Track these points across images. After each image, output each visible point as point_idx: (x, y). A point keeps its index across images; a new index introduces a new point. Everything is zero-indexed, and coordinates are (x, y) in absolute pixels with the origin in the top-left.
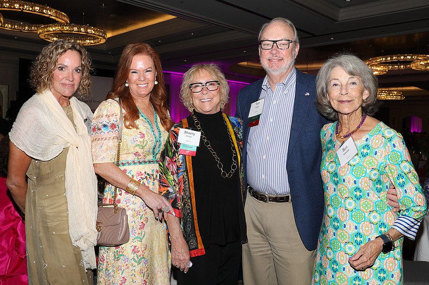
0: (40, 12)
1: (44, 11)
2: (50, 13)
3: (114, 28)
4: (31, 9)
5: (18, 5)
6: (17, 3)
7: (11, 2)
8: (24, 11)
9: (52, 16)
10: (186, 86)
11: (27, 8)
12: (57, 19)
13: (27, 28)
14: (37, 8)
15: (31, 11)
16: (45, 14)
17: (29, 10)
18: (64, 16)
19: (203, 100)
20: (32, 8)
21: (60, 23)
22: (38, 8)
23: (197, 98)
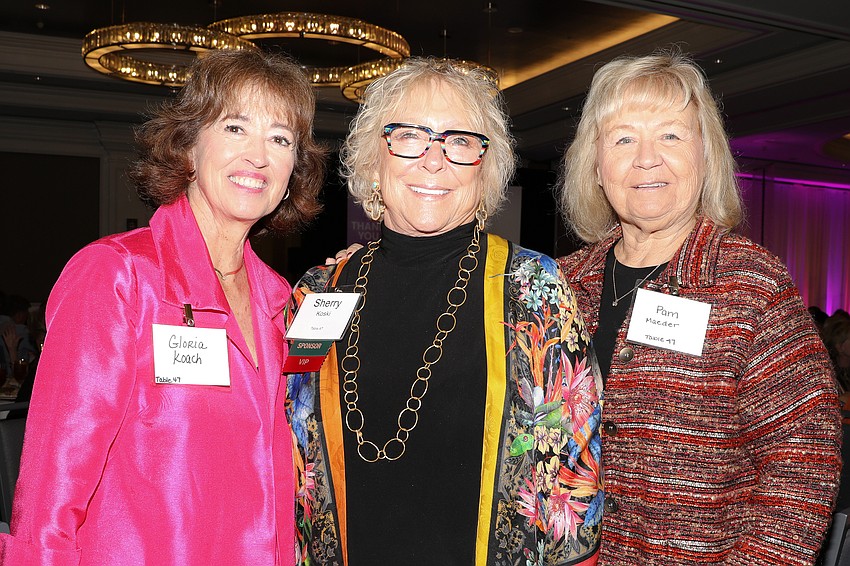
0: (341, 36)
1: (351, 31)
2: (362, 35)
3: (520, 63)
4: (320, 30)
5: (293, 24)
6: (290, 19)
7: (279, 18)
8: (306, 35)
9: (368, 41)
10: (370, 126)
11: (313, 28)
12: (382, 50)
13: (318, 76)
14: (334, 27)
15: (322, 33)
16: (352, 37)
17: (317, 32)
18: (398, 40)
19: (419, 190)
20: (323, 27)
21: (390, 58)
22: (337, 26)
23: (399, 176)
